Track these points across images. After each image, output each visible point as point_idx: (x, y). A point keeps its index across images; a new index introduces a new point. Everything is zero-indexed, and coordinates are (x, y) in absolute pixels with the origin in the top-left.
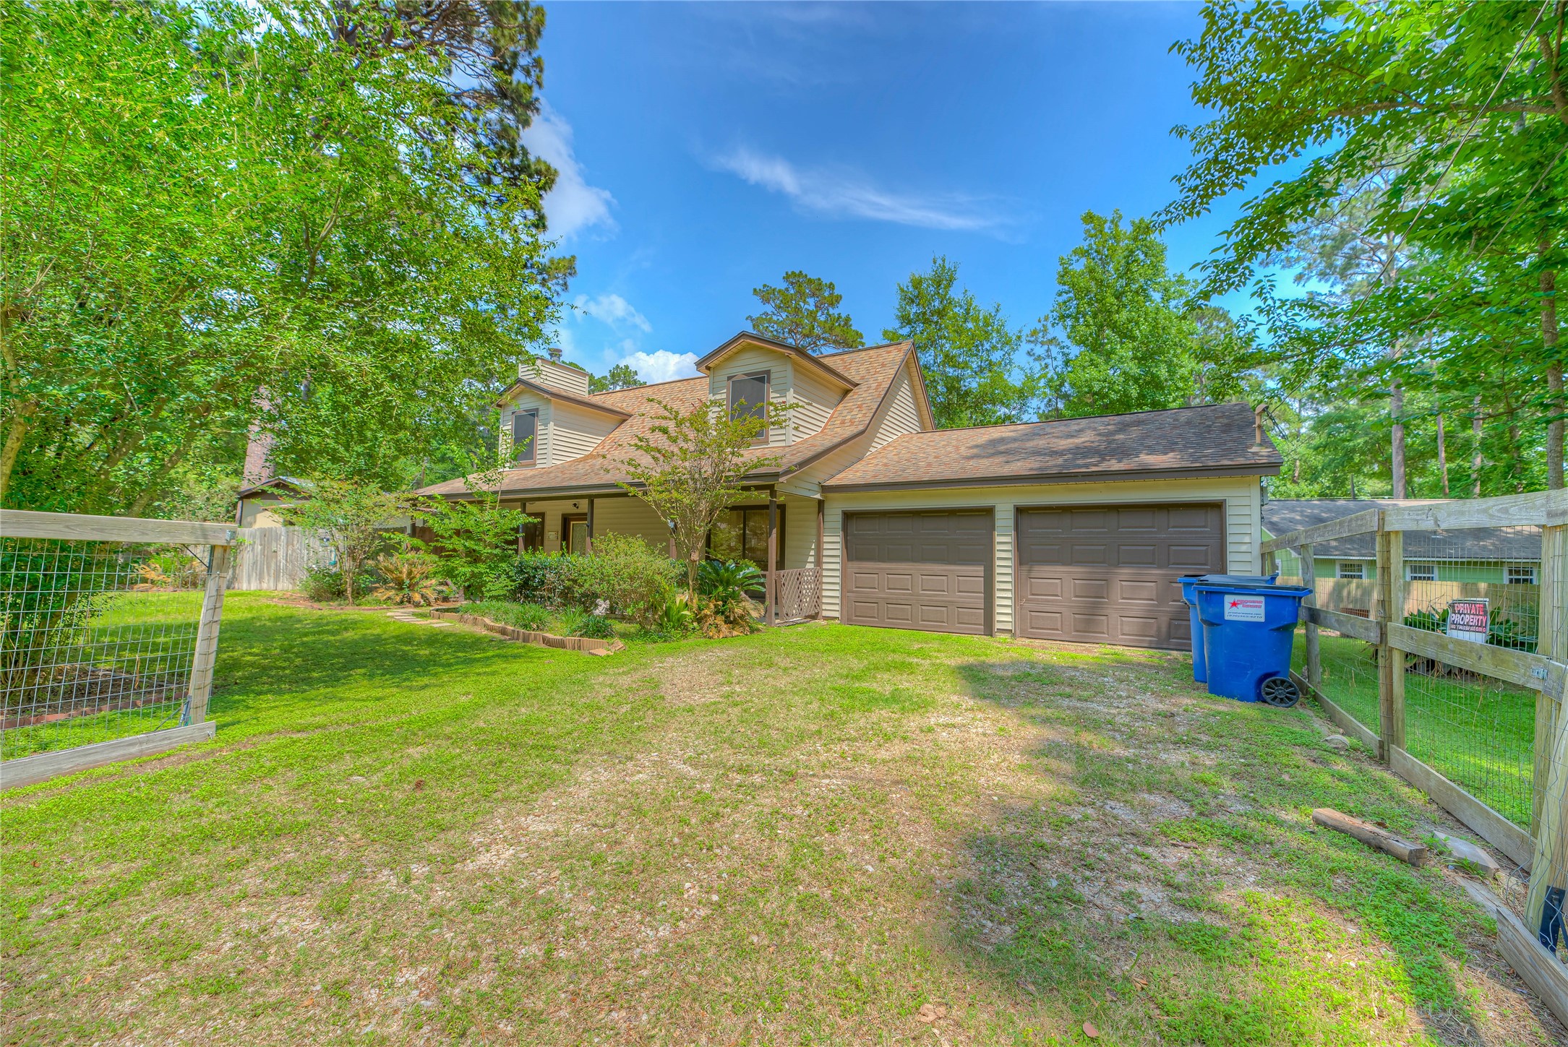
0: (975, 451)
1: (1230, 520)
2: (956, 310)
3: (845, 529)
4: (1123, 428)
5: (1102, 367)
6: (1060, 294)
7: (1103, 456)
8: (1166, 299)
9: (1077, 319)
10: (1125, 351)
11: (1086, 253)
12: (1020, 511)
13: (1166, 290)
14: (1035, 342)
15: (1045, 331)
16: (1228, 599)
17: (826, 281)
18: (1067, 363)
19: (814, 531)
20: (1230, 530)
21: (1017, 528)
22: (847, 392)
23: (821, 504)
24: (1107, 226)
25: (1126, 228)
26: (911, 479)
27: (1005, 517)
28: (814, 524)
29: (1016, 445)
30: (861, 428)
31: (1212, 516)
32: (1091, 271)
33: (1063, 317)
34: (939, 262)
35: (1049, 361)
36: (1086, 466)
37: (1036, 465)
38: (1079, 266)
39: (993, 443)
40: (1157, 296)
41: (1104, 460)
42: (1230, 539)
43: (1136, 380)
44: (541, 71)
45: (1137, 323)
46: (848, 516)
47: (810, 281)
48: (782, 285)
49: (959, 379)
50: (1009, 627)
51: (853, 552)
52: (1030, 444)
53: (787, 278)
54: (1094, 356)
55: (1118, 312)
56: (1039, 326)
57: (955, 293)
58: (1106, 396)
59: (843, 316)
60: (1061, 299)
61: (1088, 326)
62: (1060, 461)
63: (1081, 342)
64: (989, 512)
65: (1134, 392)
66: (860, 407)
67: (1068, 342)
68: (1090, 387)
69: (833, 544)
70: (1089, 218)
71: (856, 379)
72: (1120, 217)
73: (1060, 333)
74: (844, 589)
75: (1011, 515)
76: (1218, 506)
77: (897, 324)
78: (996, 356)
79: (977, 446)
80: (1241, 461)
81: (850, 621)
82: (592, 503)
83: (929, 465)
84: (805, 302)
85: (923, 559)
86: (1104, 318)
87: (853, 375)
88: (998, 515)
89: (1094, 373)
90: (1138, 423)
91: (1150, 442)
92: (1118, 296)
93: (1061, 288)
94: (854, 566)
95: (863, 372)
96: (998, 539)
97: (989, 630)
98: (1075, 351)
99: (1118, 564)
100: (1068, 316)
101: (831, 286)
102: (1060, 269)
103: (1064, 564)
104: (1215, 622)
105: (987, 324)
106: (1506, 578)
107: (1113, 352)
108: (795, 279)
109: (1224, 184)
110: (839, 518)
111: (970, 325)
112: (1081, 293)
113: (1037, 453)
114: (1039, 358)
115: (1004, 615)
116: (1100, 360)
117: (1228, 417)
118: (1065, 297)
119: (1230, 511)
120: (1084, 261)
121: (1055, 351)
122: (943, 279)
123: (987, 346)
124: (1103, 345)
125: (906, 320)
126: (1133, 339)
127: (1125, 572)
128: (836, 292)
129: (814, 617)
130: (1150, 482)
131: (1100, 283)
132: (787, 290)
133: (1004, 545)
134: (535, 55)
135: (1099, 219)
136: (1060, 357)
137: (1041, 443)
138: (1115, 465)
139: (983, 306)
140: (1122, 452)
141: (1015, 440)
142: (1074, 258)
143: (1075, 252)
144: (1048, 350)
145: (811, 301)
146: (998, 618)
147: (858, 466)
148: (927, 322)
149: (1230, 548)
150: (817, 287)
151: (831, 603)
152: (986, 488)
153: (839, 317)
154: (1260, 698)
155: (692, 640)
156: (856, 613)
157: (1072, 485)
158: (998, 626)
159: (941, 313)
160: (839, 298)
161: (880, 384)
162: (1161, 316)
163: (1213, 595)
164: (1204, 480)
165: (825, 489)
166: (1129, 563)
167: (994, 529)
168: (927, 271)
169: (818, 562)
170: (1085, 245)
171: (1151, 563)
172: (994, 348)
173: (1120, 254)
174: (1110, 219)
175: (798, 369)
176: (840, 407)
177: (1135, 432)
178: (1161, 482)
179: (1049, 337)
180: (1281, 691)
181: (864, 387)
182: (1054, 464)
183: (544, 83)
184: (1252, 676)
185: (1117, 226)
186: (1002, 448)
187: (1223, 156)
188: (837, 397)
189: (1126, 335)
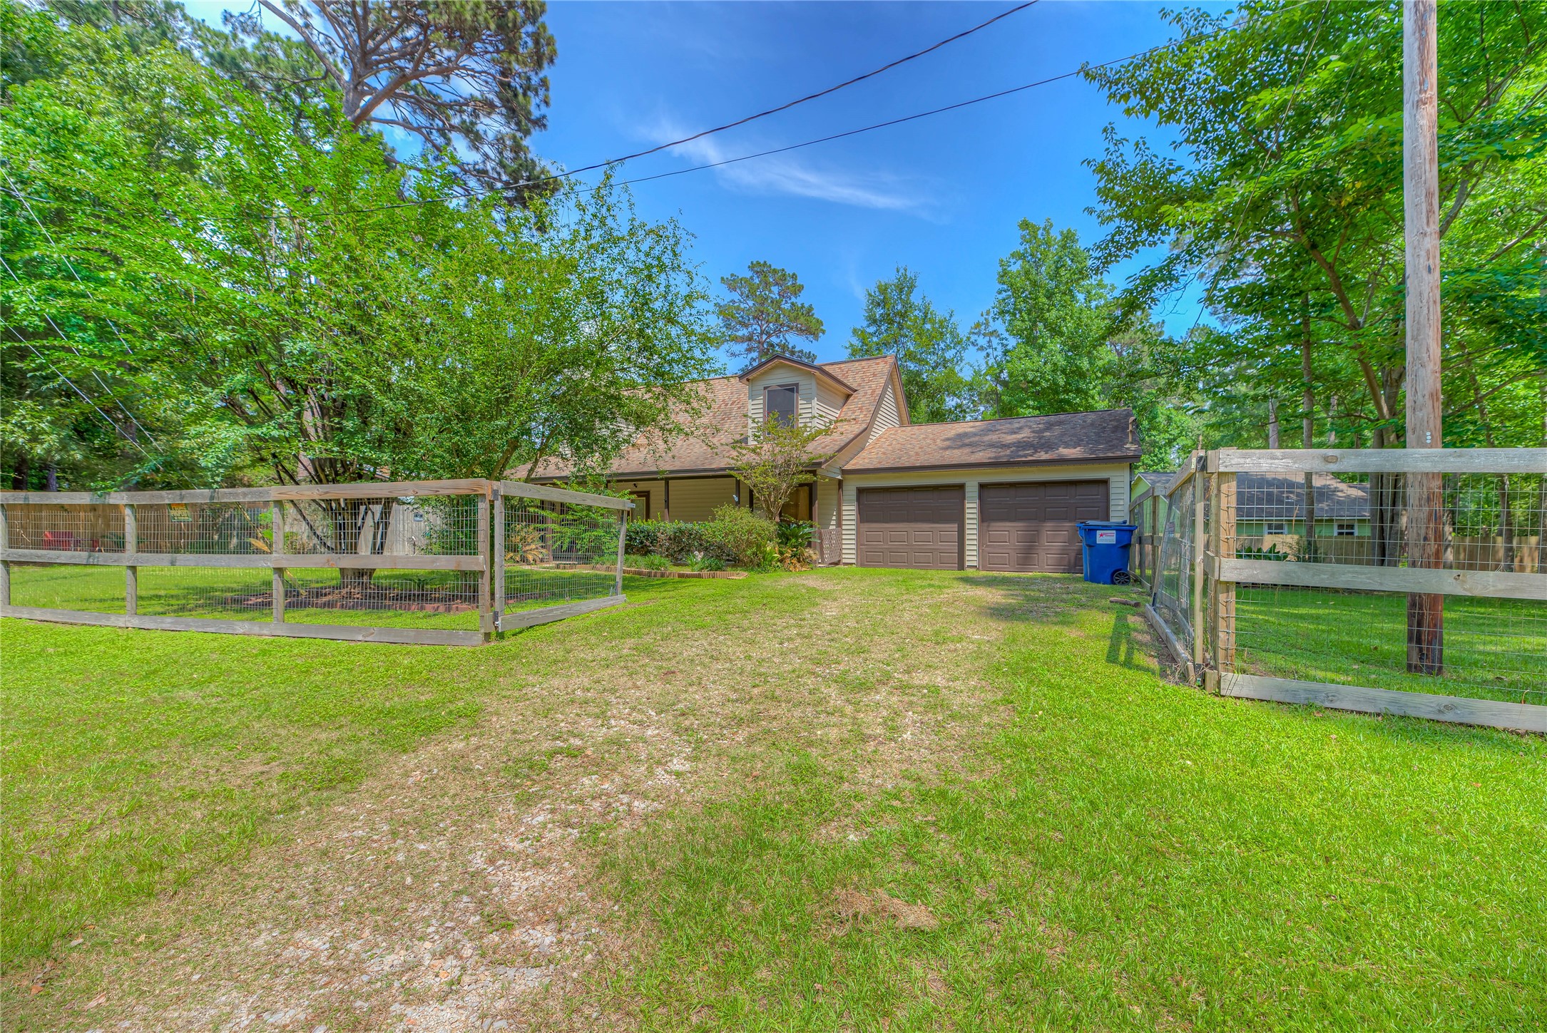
0: (947, 443)
1: (1112, 491)
2: (916, 313)
3: (858, 500)
4: (1049, 426)
5: (1036, 359)
6: (1000, 293)
7: (1036, 448)
8: (1088, 300)
9: (1014, 315)
10: (1055, 345)
11: (1022, 256)
12: (982, 486)
13: (1089, 292)
14: (979, 334)
15: (987, 324)
16: (1099, 532)
17: (789, 271)
18: (1006, 353)
19: (835, 502)
20: (1112, 497)
21: (980, 498)
22: (848, 396)
23: (840, 483)
24: (1040, 232)
25: (1055, 234)
26: (907, 464)
27: (972, 491)
28: (835, 497)
29: (977, 439)
30: (864, 426)
31: (1101, 488)
32: (1027, 273)
33: (1003, 313)
34: (902, 271)
35: (990, 351)
36: (1025, 456)
37: (993, 455)
38: (1016, 267)
39: (961, 436)
40: (1081, 297)
41: (1036, 452)
42: (1112, 503)
43: (1063, 372)
44: (547, 90)
45: (1064, 320)
46: (861, 491)
47: (775, 271)
48: (748, 274)
49: (919, 374)
50: (975, 564)
51: (865, 516)
52: (986, 438)
53: (752, 267)
54: (1028, 349)
55: (1048, 311)
56: (982, 320)
57: (915, 298)
58: (1039, 383)
59: (806, 305)
60: (1000, 297)
61: (1023, 321)
62: (1008, 452)
63: (1019, 334)
64: (961, 487)
65: (1061, 381)
66: (860, 408)
67: (1006, 335)
68: (1025, 376)
69: (850, 511)
70: (1025, 225)
71: (854, 386)
72: (1051, 226)
73: (1000, 326)
74: (859, 543)
75: (976, 489)
76: (1105, 482)
77: (865, 323)
78: (949, 354)
79: (948, 439)
80: (1119, 454)
81: (862, 565)
82: (667, 484)
83: (917, 454)
84: (770, 291)
85: (916, 520)
86: (1037, 313)
87: (850, 381)
88: (967, 489)
89: (1029, 365)
90: (1060, 423)
91: (1066, 439)
92: (1050, 296)
93: (1001, 286)
94: (866, 526)
95: (859, 380)
96: (967, 505)
97: (961, 566)
98: (1012, 342)
99: (1045, 519)
100: (1008, 312)
101: (794, 276)
102: (1000, 269)
103: (1011, 521)
104: (1092, 546)
105: (941, 326)
106: (1336, 531)
107: (1044, 346)
108: (760, 269)
109: (1117, 256)
110: (854, 493)
111: (928, 326)
112: (1016, 291)
113: (992, 445)
114: (982, 348)
115: (972, 557)
116: (1033, 353)
117: (1118, 420)
118: (1004, 295)
119: (1112, 485)
120: (1020, 262)
121: (995, 341)
122: (905, 286)
123: (942, 345)
124: (1036, 338)
125: (873, 321)
126: (1061, 334)
127: (1049, 525)
128: (799, 282)
129: (837, 564)
130: (1065, 467)
131: (1035, 284)
132: (752, 278)
133: (972, 509)
134: (541, 75)
135: (1033, 226)
136: (999, 347)
137: (993, 437)
138: (1043, 456)
139: (939, 312)
140: (1048, 446)
141: (975, 435)
142: (1013, 261)
143: (1013, 255)
144: (990, 341)
145: (775, 289)
146: (967, 558)
147: (863, 454)
148: (891, 322)
149: (1112, 508)
150: (781, 277)
151: (849, 554)
152: (960, 471)
153: (803, 306)
154: (1113, 583)
155: (779, 572)
156: (868, 558)
157: (1016, 469)
158: (967, 564)
159: (903, 315)
160: (802, 287)
161: (874, 391)
162: (1084, 315)
163: (1091, 531)
164: (1097, 466)
165: (844, 472)
166: (1052, 519)
167: (964, 498)
168: (891, 278)
169: (839, 524)
170: (1021, 249)
171: (1065, 519)
172: (948, 347)
173: (1050, 262)
174: (1042, 226)
175: (820, 383)
176: (845, 408)
177: (1057, 430)
178: (1072, 467)
179: (991, 329)
180: (1123, 579)
181: (861, 393)
182: (1005, 454)
183: (552, 102)
184: (1108, 572)
185: (1048, 233)
186: (967, 441)
187: (1117, 238)
188: (841, 401)
189: (1055, 331)
